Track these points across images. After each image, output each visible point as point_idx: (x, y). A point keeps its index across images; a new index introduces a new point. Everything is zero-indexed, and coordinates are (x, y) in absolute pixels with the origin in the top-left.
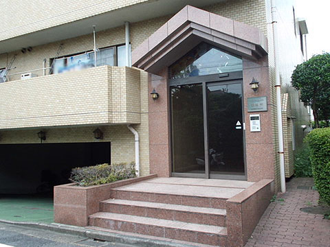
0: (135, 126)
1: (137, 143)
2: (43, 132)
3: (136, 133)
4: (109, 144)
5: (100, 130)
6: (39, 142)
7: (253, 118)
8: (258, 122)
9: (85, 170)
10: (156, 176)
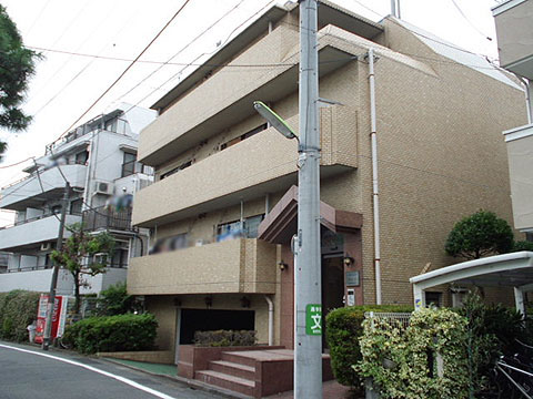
0: (271, 296)
1: (271, 313)
2: (209, 298)
3: (270, 303)
4: (253, 313)
5: (246, 299)
6: (205, 308)
7: (350, 293)
8: (353, 296)
9: (205, 334)
10: (283, 348)
